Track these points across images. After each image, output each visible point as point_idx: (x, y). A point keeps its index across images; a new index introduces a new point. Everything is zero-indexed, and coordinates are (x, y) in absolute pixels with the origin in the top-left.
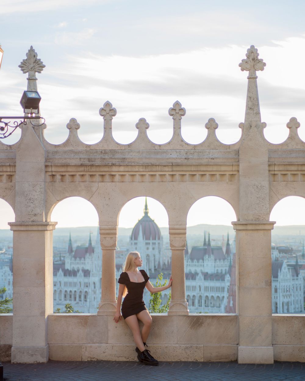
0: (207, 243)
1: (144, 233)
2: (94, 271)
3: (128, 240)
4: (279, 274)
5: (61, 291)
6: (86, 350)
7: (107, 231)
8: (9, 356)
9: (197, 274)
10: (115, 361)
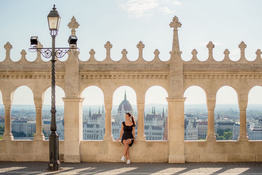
0: (154, 112)
1: (124, 108)
2: (101, 125)
3: (117, 111)
4: (187, 126)
5: (86, 134)
6: (98, 157)
7: (108, 102)
8: (63, 159)
9: (149, 126)
10: (112, 162)
